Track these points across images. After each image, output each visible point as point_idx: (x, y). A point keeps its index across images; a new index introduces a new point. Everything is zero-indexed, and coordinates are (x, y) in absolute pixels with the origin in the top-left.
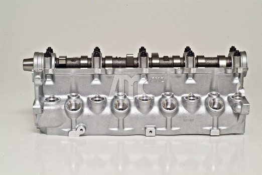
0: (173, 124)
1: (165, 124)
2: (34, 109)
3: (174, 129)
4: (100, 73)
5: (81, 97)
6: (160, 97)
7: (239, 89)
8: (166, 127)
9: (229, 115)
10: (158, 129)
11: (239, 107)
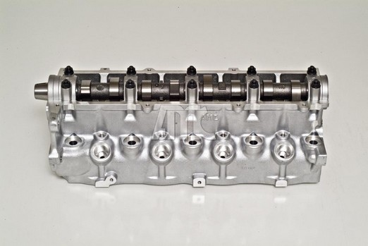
0: (228, 172)
1: (218, 172)
2: (50, 159)
3: (229, 178)
4: (135, 109)
5: (111, 137)
6: (213, 137)
7: (316, 128)
8: (220, 176)
9: (301, 162)
10: (209, 178)
11: (313, 156)
